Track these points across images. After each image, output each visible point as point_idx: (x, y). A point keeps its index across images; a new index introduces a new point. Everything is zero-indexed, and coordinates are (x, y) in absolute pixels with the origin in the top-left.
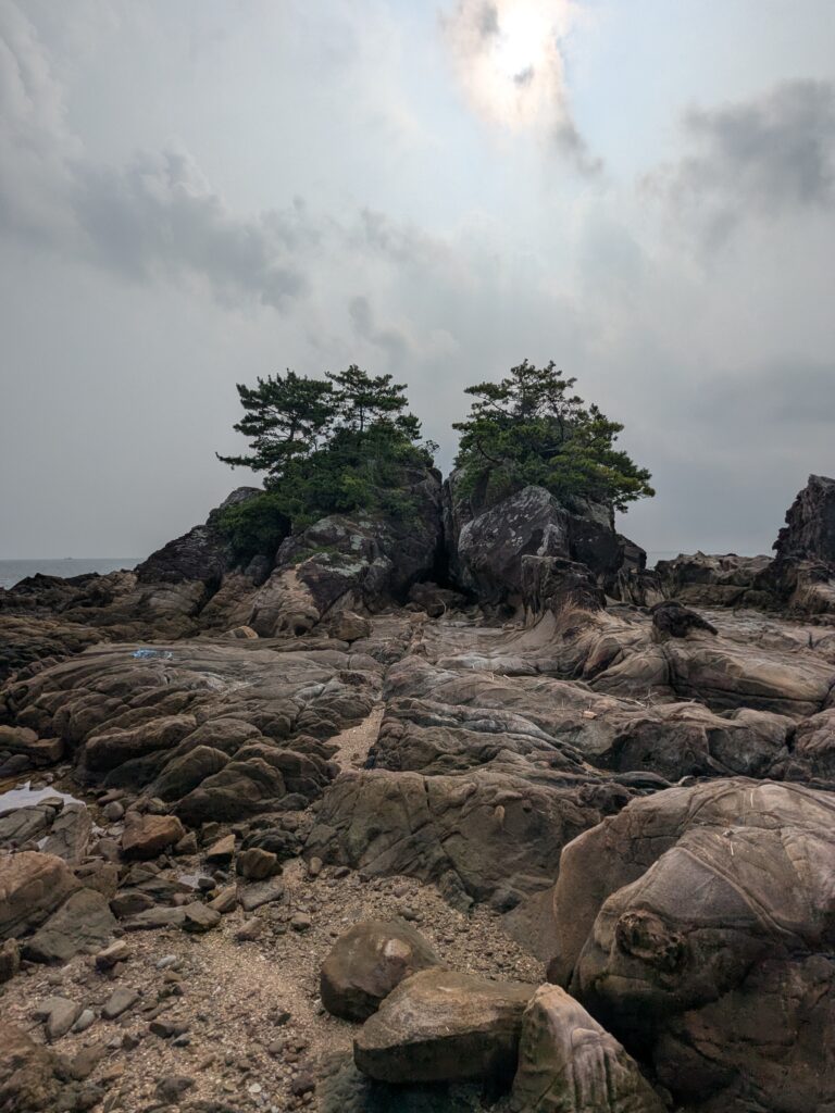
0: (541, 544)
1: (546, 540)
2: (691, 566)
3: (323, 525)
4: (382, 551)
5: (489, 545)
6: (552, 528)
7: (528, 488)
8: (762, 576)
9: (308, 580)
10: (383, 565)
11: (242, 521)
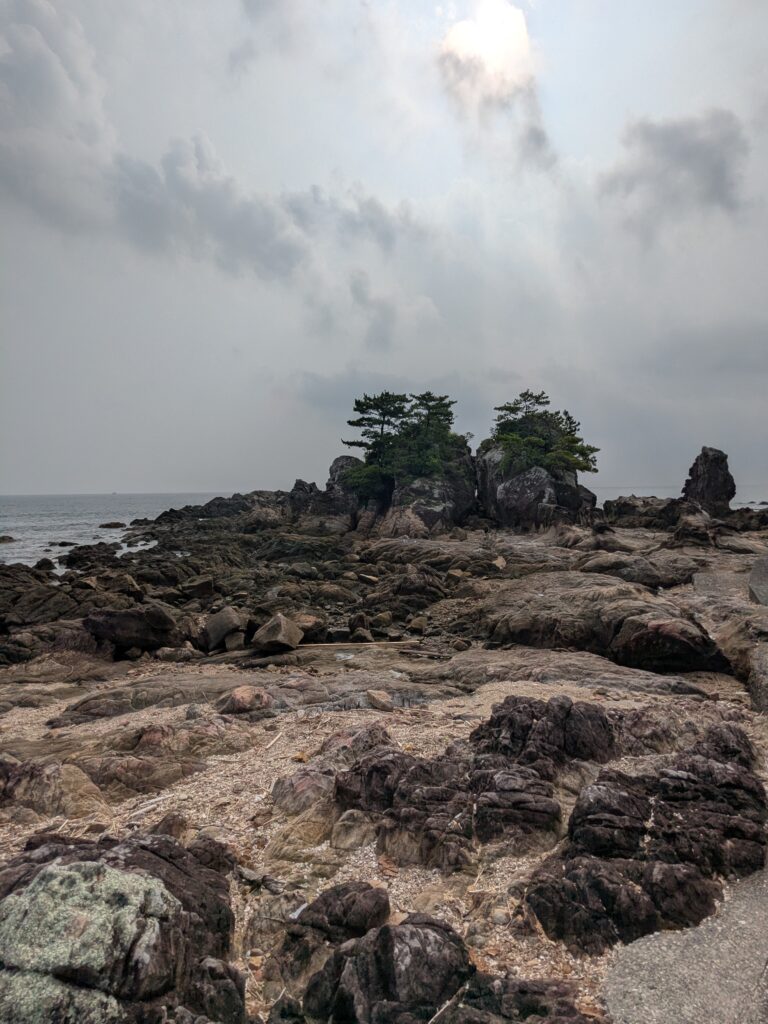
0: (544, 497)
1: (547, 496)
2: (626, 504)
3: (417, 484)
4: (449, 498)
5: (515, 496)
6: (549, 490)
7: (534, 469)
8: (663, 511)
9: (418, 513)
10: (451, 506)
11: (366, 480)
